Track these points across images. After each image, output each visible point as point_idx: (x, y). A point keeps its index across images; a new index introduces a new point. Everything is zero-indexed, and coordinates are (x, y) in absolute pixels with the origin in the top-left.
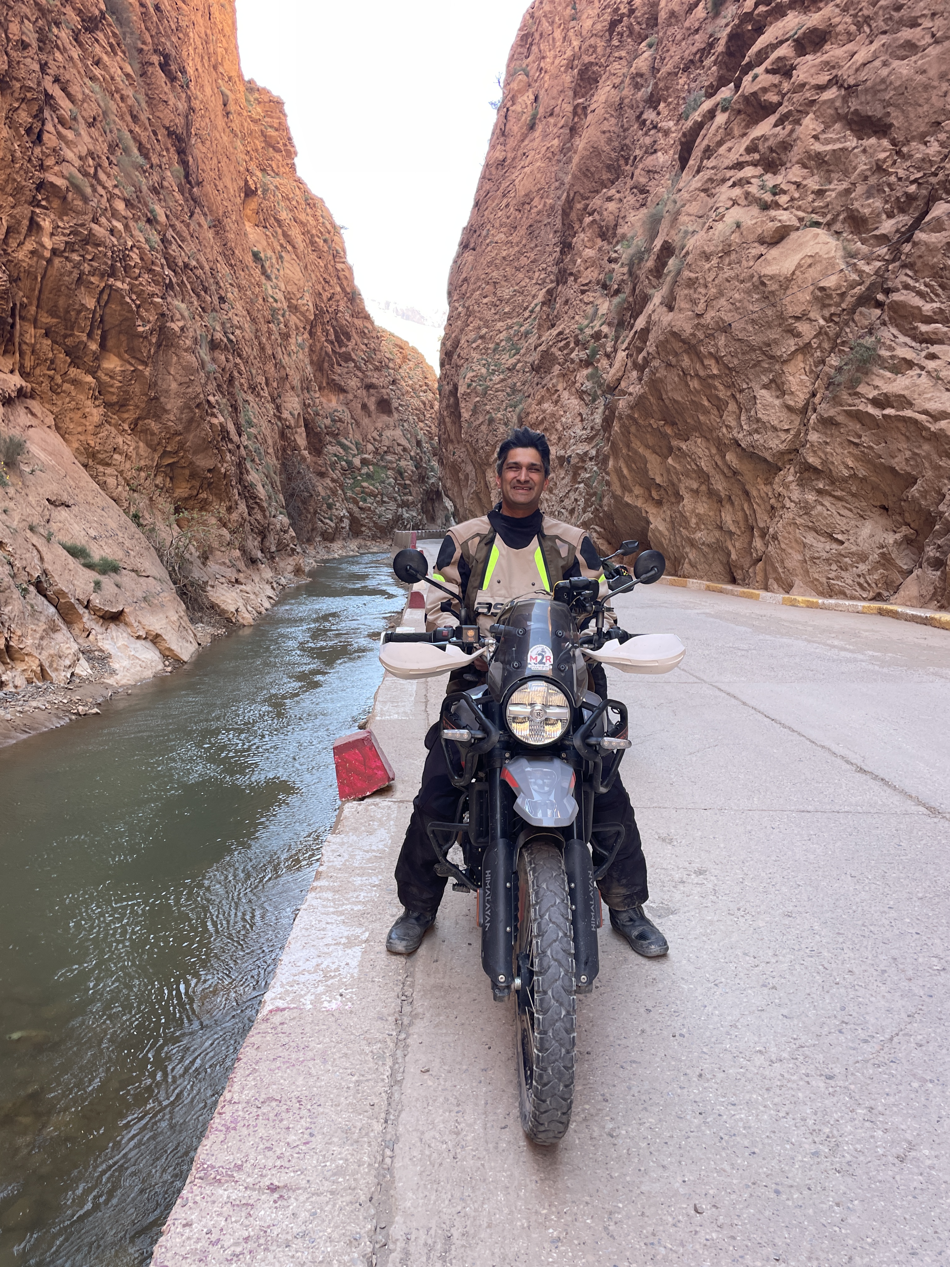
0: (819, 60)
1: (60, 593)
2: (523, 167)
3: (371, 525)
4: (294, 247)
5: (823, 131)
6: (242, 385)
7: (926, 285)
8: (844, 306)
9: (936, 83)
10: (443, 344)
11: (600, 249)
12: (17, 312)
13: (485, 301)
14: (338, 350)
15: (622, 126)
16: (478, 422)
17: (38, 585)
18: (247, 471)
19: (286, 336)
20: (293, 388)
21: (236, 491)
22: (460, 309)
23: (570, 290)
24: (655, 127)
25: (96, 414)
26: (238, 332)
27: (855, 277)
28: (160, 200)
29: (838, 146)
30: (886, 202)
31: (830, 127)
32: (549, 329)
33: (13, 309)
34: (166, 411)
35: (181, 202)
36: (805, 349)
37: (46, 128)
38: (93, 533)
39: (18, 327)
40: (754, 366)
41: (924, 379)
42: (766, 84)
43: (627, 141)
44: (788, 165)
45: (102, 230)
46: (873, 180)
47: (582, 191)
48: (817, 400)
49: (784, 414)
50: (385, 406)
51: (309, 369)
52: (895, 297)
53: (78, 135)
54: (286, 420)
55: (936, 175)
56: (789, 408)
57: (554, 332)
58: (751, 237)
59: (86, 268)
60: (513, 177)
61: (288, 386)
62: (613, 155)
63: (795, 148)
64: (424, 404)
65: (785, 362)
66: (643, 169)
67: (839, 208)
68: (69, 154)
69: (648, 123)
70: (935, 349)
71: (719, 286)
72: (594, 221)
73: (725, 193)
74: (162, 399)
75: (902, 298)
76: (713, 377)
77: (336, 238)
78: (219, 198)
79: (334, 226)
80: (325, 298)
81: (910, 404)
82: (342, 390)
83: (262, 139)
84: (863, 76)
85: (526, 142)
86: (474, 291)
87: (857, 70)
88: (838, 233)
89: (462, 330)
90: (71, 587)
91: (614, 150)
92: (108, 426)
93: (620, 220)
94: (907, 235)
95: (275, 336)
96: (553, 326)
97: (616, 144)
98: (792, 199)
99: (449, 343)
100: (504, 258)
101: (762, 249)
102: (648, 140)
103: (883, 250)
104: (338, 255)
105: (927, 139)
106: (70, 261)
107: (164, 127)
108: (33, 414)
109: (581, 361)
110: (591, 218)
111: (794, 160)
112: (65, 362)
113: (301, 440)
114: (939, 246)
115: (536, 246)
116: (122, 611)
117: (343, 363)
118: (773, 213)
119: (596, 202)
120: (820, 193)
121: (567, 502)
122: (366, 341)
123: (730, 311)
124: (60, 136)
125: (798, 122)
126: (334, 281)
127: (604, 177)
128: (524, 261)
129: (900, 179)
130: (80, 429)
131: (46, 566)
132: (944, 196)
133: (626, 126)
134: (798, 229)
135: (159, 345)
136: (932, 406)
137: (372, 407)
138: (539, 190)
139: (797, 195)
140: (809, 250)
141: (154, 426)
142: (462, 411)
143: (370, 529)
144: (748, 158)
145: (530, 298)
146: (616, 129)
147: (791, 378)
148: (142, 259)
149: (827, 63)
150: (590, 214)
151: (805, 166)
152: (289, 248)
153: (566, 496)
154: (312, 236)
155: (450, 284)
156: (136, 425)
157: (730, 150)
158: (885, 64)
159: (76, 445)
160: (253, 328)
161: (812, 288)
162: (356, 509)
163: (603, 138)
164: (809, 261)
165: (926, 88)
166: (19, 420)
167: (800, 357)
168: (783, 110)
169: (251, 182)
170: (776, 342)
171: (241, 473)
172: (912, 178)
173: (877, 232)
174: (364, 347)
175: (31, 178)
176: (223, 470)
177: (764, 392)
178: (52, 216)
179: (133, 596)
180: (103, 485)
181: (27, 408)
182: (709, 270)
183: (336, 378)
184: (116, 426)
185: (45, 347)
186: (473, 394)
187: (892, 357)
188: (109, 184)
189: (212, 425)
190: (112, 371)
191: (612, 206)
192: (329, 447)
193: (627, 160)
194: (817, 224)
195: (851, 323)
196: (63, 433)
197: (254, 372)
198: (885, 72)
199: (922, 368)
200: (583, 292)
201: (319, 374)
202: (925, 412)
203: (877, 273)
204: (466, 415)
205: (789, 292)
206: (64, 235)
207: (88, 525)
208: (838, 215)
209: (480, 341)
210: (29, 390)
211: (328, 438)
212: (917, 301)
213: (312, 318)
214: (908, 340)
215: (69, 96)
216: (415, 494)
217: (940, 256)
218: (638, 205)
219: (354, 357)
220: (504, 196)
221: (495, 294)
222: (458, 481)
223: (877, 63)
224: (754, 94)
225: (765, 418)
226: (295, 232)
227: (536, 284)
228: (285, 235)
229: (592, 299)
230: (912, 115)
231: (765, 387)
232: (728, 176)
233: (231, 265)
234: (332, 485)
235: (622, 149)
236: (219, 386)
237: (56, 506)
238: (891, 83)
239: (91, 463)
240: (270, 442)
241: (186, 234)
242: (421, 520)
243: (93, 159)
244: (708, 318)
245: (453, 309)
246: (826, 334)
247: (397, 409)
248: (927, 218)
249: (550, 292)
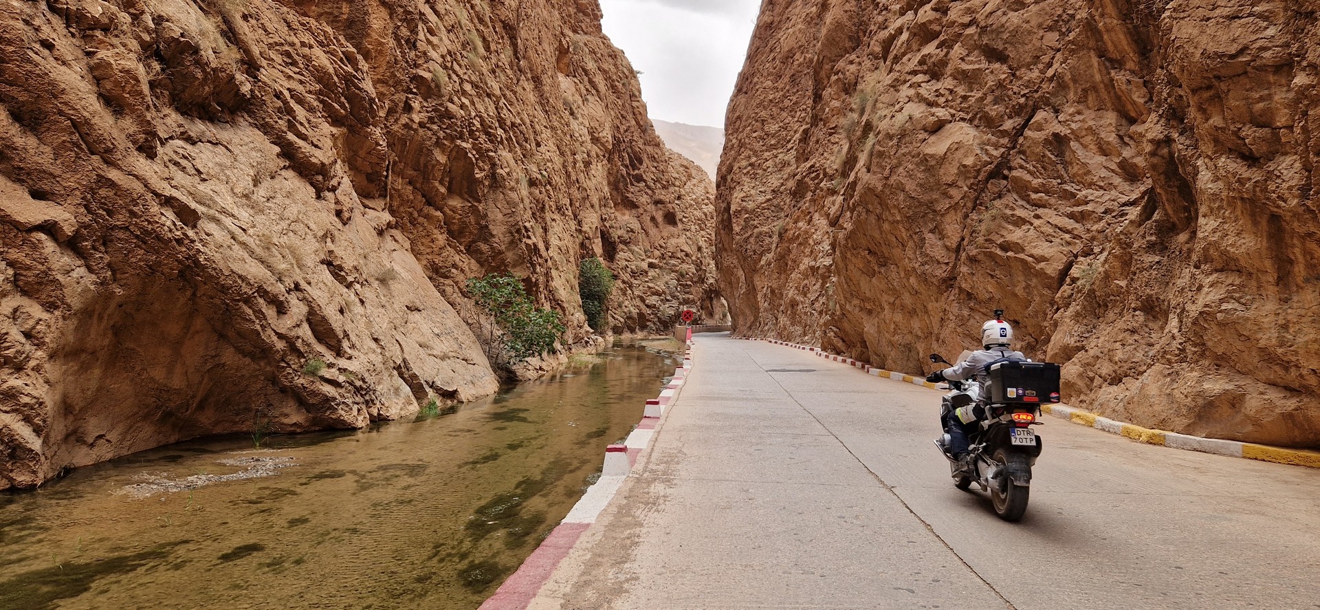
0: (964, 6)
1: (415, 376)
2: (787, 29)
3: (656, 320)
4: (597, 91)
5: (967, 55)
6: (550, 207)
7: (1034, 167)
8: (980, 178)
9: (1036, 31)
10: (719, 169)
11: (844, 101)
12: (390, 167)
13: (755, 135)
14: (632, 172)
15: (861, 7)
16: (747, 235)
17: (398, 368)
18: (552, 279)
19: (587, 164)
20: (592, 206)
21: (543, 295)
22: (734, 141)
23: (819, 133)
24: (886, 9)
25: (441, 238)
26: (549, 164)
27: (986, 158)
28: (495, 77)
29: (977, 66)
30: (1007, 108)
31: (972, 52)
32: (805, 162)
33: (388, 165)
34: (493, 236)
35: (511, 76)
36: (955, 207)
37: (419, 37)
38: (437, 331)
39: (390, 178)
40: (923, 216)
41: (1032, 231)
42: (931, 18)
43: (865, 19)
44: (946, 76)
45: (454, 107)
46: (997, 93)
47: (829, 56)
48: (965, 242)
49: (944, 252)
50: (671, 219)
51: (606, 189)
52: (1014, 173)
53: (441, 40)
54: (585, 232)
55: (1038, 92)
56: (947, 248)
57: (808, 164)
58: (919, 126)
59: (441, 134)
60: (779, 36)
61: (588, 205)
62: (854, 28)
63: (949, 65)
64: (706, 215)
65: (943, 215)
66: (877, 41)
67: (977, 109)
68: (433, 54)
69: (881, 5)
70: (1040, 211)
71: (898, 158)
72: (839, 79)
73: (905, 91)
74: (491, 227)
75: (1018, 174)
76: (898, 222)
77: (633, 81)
78: (538, 60)
79: (631, 71)
80: (622, 131)
81: (1023, 250)
82: (633, 205)
83: (575, 6)
84: (990, 22)
85: (790, 9)
86: (745, 127)
87: (987, 17)
88: (977, 127)
89: (735, 159)
90: (421, 371)
91: (854, 25)
92: (449, 249)
93: (859, 79)
94: (1019, 131)
95: (580, 165)
96: (807, 159)
97: (856, 20)
98: (947, 101)
99: (724, 169)
100: (771, 101)
101: (925, 135)
102: (880, 19)
103: (1005, 141)
104: (635, 96)
105: (1032, 67)
106: (431, 130)
107: (501, 21)
108: (396, 241)
109: (829, 190)
110: (836, 77)
111: (949, 73)
112: (421, 201)
113: (598, 247)
114: (1040, 140)
115: (798, 91)
116: (456, 391)
117: (635, 184)
118: (934, 110)
119: (841, 64)
120: (965, 98)
121: (817, 305)
122: (655, 164)
123: (906, 176)
124: (429, 42)
125: (951, 47)
126: (629, 117)
127: (847, 45)
128: (787, 103)
129: (1015, 93)
130: (428, 250)
131: (405, 356)
132: (1043, 106)
133: (863, 7)
134: (951, 122)
135: (490, 187)
136: (1035, 252)
137: (660, 219)
138: (800, 46)
139: (950, 98)
140: (956, 138)
141: (484, 247)
142: (734, 225)
143: (654, 324)
144: (920, 68)
145: (792, 133)
146: (856, 9)
147: (947, 226)
148: (481, 125)
149: (969, 9)
150: (837, 73)
151: (955, 78)
152: (594, 92)
153: (817, 299)
154: (613, 81)
155: (727, 118)
156: (470, 247)
157: (909, 60)
158: (1004, 14)
159: (425, 262)
160: (562, 160)
161: (958, 165)
162: (643, 307)
163: (846, 17)
164: (956, 146)
165: (1030, 33)
166: (387, 246)
167: (953, 212)
168: (941, 38)
169: (564, 42)
170: (936, 200)
171: (548, 281)
172: (1022, 93)
173: (1001, 128)
174: (654, 169)
175: (407, 73)
176: (534, 280)
177: (930, 235)
178: (421, 99)
179: (464, 379)
180: (443, 293)
181: (391, 236)
182: (892, 146)
183: (630, 195)
184: (455, 248)
185: (408, 191)
186: (743, 212)
187: (1013, 215)
188: (461, 72)
189: (527, 245)
190: (455, 207)
191: (853, 68)
192: (621, 253)
193: (865, 33)
194: (963, 119)
195: (986, 190)
196: (417, 254)
197: (561, 196)
198: (1004, 19)
199: (1032, 224)
200: (831, 134)
201: (614, 193)
202: (1031, 256)
203: (1002, 155)
204: (737, 229)
205: (943, 166)
206: (427, 112)
207: (433, 325)
208: (977, 114)
209: (750, 168)
210: (394, 223)
211: (621, 246)
212: (1028, 177)
213: (610, 147)
214: (1024, 203)
215: (436, 12)
216: (696, 293)
217: (1041, 147)
218: (873, 68)
219: (645, 178)
220: (771, 51)
221: (763, 129)
222: (730, 283)
223: (999, 13)
224: (924, 24)
225: (932, 254)
226: (599, 80)
227: (797, 121)
228: (590, 81)
229: (837, 140)
230: (1021, 50)
231: (932, 231)
232: (907, 79)
233: (546, 112)
234: (622, 286)
235: (861, 25)
236: (533, 214)
237: (412, 311)
238: (1007, 28)
239: (435, 276)
240: (572, 252)
241: (514, 100)
242: (700, 316)
243: (451, 56)
244: (892, 180)
245: (728, 140)
246: (968, 197)
247: (681, 220)
248: (1032, 121)
249: (806, 132)
